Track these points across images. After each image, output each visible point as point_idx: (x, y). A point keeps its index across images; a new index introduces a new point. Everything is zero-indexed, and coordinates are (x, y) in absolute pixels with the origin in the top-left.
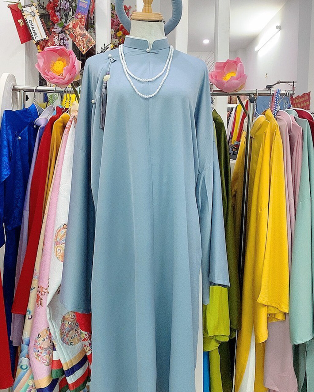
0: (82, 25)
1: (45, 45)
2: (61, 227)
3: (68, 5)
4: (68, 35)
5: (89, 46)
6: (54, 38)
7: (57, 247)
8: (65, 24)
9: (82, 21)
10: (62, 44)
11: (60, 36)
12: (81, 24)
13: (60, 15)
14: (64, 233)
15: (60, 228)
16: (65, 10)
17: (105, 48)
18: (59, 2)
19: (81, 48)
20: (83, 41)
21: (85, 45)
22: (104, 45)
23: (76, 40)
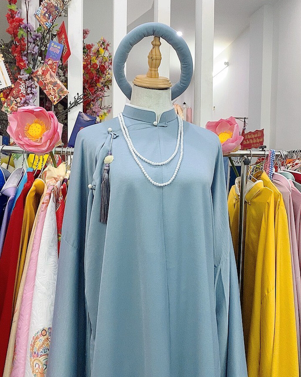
0: (53, 72)
1: (9, 93)
2: (39, 334)
3: (37, 49)
4: (37, 82)
5: (61, 96)
6: (20, 86)
7: (34, 361)
8: (33, 70)
9: (53, 68)
10: (29, 92)
11: (28, 84)
12: (52, 70)
13: (27, 60)
14: (43, 341)
15: (37, 335)
16: (33, 54)
17: (79, 98)
18: (27, 46)
19: (52, 98)
20: (54, 90)
21: (57, 95)
22: (78, 94)
23: (46, 88)
